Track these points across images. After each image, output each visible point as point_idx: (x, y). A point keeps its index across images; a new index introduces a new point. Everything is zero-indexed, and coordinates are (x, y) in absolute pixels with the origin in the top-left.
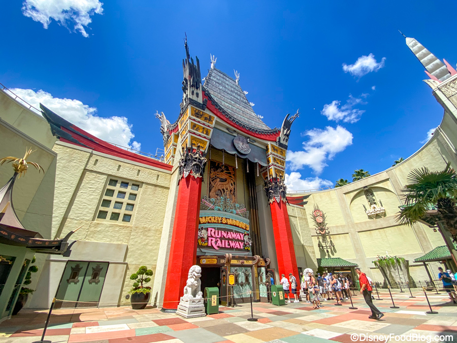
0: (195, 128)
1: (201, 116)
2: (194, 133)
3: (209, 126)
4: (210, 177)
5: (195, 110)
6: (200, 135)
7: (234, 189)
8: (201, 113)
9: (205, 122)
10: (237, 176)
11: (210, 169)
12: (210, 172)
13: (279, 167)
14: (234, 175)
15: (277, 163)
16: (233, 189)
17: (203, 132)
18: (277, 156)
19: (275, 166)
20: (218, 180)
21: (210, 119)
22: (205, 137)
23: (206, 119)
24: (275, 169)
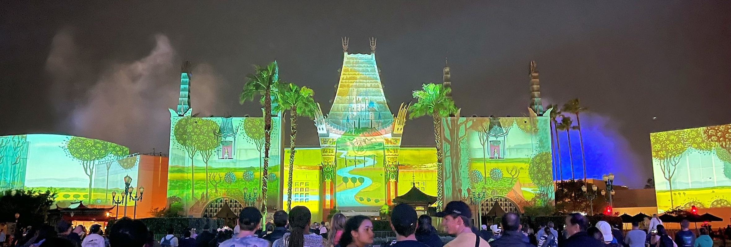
1: (327, 141)
2: (325, 155)
3: (333, 147)
5: (323, 139)
6: (328, 155)
8: (327, 140)
13: (392, 155)
17: (330, 152)
18: (391, 147)
19: (389, 155)
22: (331, 155)
23: (330, 142)
24: (388, 158)
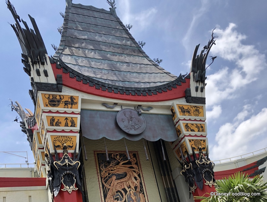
0: (54, 124)
2: (55, 131)
3: (73, 113)
4: (101, 178)
6: (63, 131)
7: (141, 184)
8: (58, 97)
9: (66, 109)
10: (141, 163)
11: (99, 166)
12: (100, 170)
13: (196, 136)
14: (136, 164)
15: (192, 130)
16: (138, 185)
18: (190, 120)
19: (190, 136)
20: (114, 178)
21: (72, 102)
22: (71, 131)
23: (66, 103)
24: (190, 141)
